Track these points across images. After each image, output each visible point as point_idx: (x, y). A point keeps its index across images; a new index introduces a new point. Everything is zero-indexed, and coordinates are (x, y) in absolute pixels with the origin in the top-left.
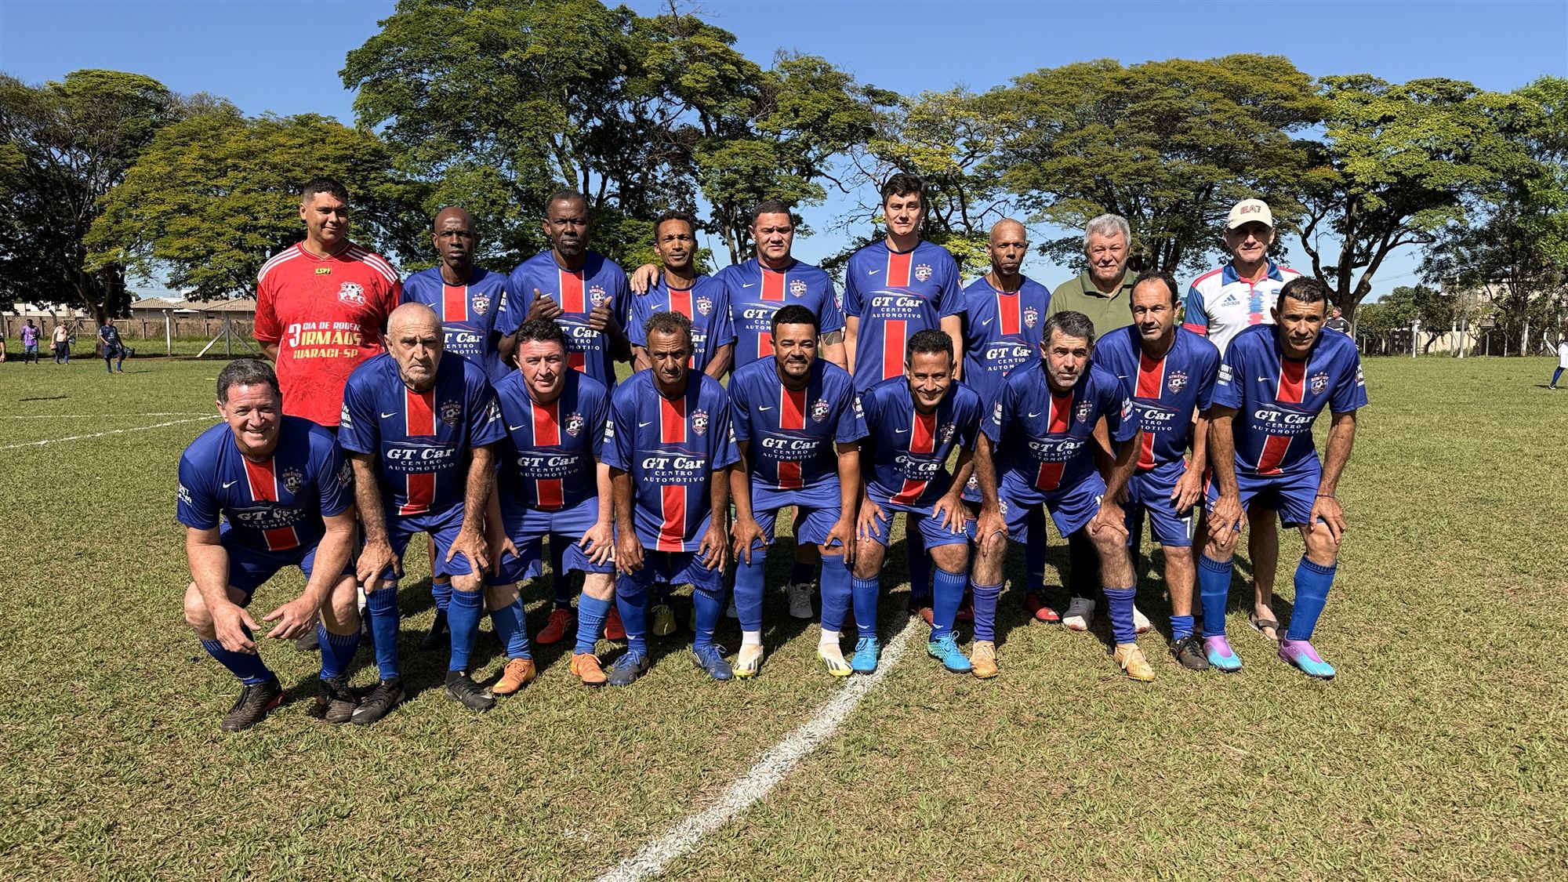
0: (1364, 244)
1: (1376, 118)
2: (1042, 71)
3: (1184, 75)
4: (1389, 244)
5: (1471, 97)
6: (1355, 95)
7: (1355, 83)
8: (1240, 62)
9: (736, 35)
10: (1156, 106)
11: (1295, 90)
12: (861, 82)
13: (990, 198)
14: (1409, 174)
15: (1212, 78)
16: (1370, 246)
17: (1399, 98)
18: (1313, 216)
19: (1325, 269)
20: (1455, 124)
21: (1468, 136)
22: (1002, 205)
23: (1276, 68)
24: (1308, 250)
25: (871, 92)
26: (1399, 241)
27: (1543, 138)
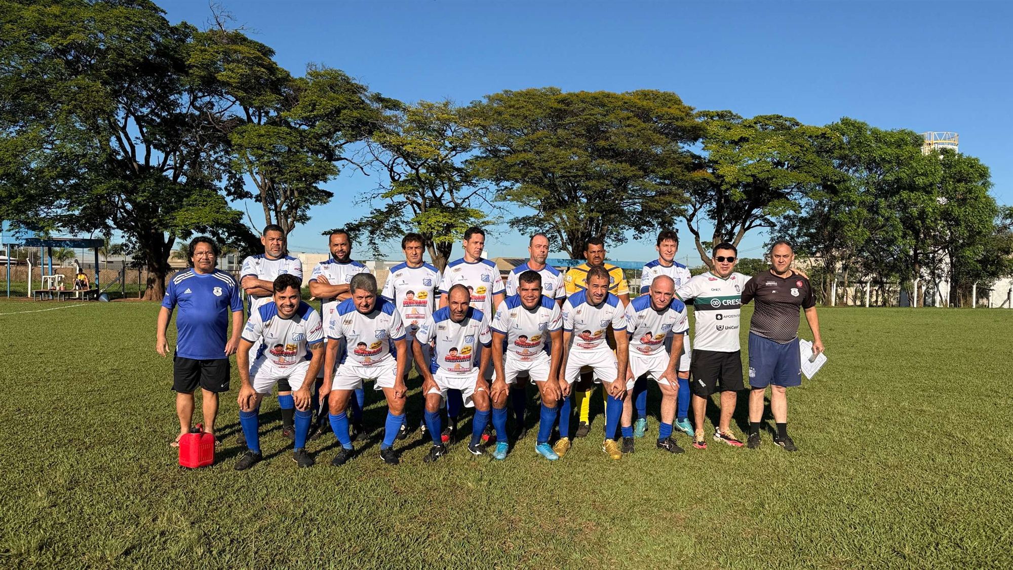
0: (729, 227)
1: (736, 139)
2: (506, 92)
3: (606, 100)
4: (746, 226)
5: (795, 128)
6: (722, 123)
7: (721, 116)
8: (645, 95)
9: (274, 49)
10: (586, 119)
11: (683, 114)
12: (373, 90)
13: (474, 185)
14: (762, 176)
15: (625, 103)
16: (733, 228)
17: (750, 126)
18: (694, 207)
19: (703, 243)
20: (789, 144)
21: (798, 152)
22: (484, 191)
23: (671, 100)
24: (692, 230)
25: (378, 99)
26: (753, 225)
27: (843, 158)
